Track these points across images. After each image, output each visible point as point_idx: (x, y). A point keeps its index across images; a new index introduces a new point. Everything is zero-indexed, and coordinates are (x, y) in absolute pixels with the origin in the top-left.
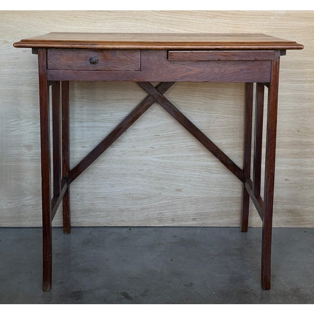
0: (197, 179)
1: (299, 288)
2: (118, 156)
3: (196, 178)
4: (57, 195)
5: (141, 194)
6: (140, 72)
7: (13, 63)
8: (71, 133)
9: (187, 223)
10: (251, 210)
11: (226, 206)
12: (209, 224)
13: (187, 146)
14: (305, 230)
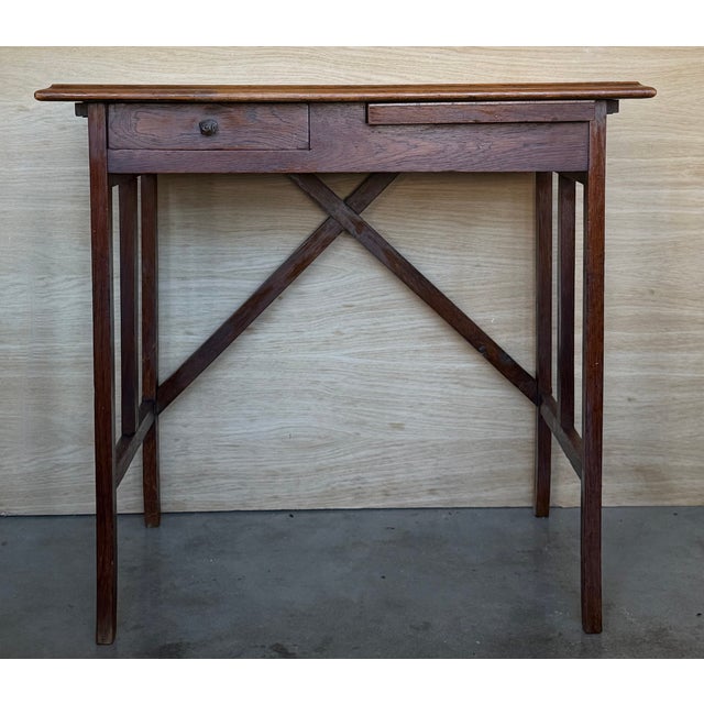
0: (437, 401)
1: (665, 629)
2: (265, 352)
3: (434, 398)
4: (128, 434)
5: (314, 437)
6: (308, 152)
7: (38, 152)
8: (162, 303)
9: (416, 500)
10: (556, 469)
11: (502, 461)
12: (466, 503)
13: (413, 329)
14: (675, 511)
